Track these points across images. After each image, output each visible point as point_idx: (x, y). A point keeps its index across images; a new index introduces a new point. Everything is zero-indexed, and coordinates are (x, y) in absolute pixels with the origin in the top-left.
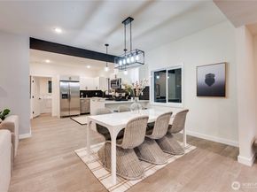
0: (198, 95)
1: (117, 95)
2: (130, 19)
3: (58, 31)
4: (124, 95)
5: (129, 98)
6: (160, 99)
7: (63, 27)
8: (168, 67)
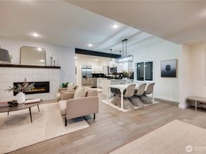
0: (162, 76)
1: (114, 76)
2: (126, 40)
3: (90, 45)
4: (118, 76)
5: (122, 78)
6: (140, 78)
7: (93, 43)
8: (146, 60)
